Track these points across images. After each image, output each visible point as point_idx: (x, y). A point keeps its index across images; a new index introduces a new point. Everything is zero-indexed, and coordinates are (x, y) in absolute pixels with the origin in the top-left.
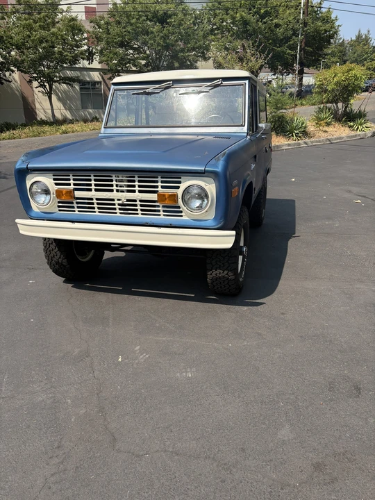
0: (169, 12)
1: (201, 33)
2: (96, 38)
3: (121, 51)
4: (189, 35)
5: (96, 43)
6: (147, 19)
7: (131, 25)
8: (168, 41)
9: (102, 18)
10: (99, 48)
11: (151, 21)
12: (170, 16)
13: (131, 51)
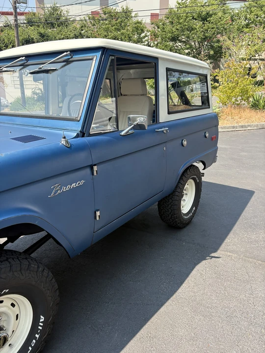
0: (211, 13)
1: (236, 27)
2: (154, 35)
3: (171, 44)
4: (225, 29)
5: (154, 39)
6: (193, 18)
7: (180, 23)
8: (206, 34)
9: (161, 20)
10: (156, 43)
11: (196, 19)
12: (211, 16)
13: (180, 44)
